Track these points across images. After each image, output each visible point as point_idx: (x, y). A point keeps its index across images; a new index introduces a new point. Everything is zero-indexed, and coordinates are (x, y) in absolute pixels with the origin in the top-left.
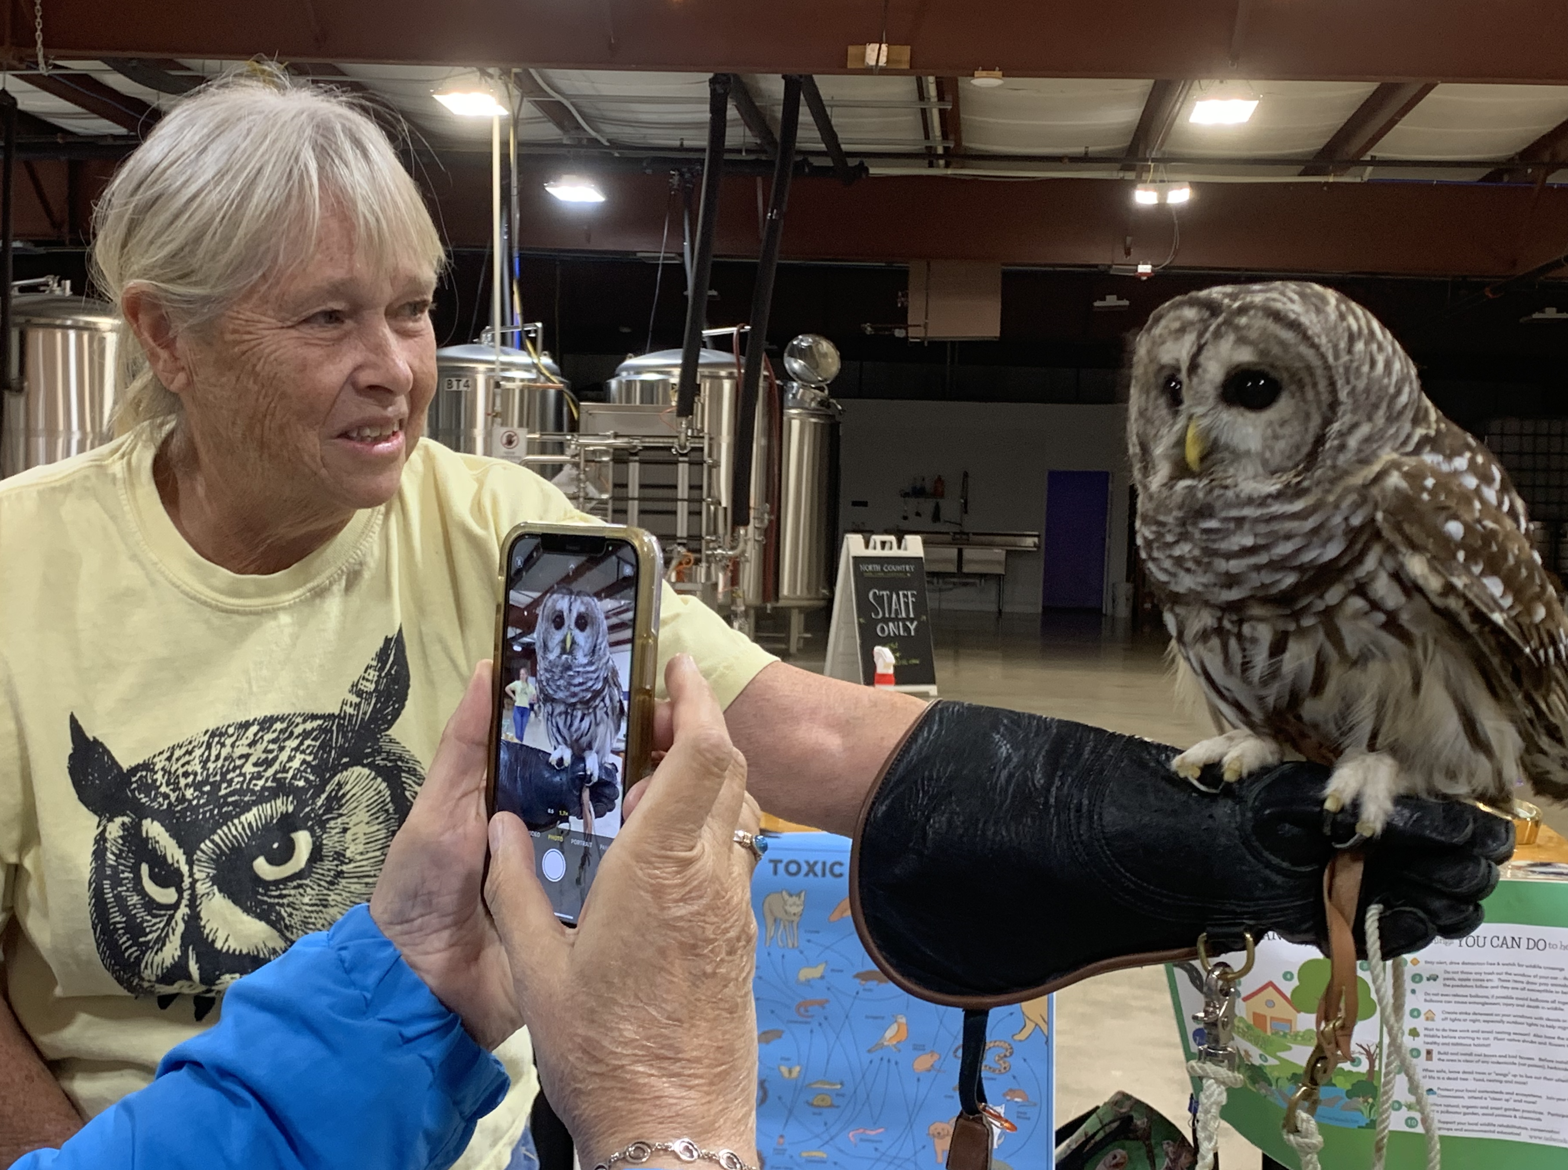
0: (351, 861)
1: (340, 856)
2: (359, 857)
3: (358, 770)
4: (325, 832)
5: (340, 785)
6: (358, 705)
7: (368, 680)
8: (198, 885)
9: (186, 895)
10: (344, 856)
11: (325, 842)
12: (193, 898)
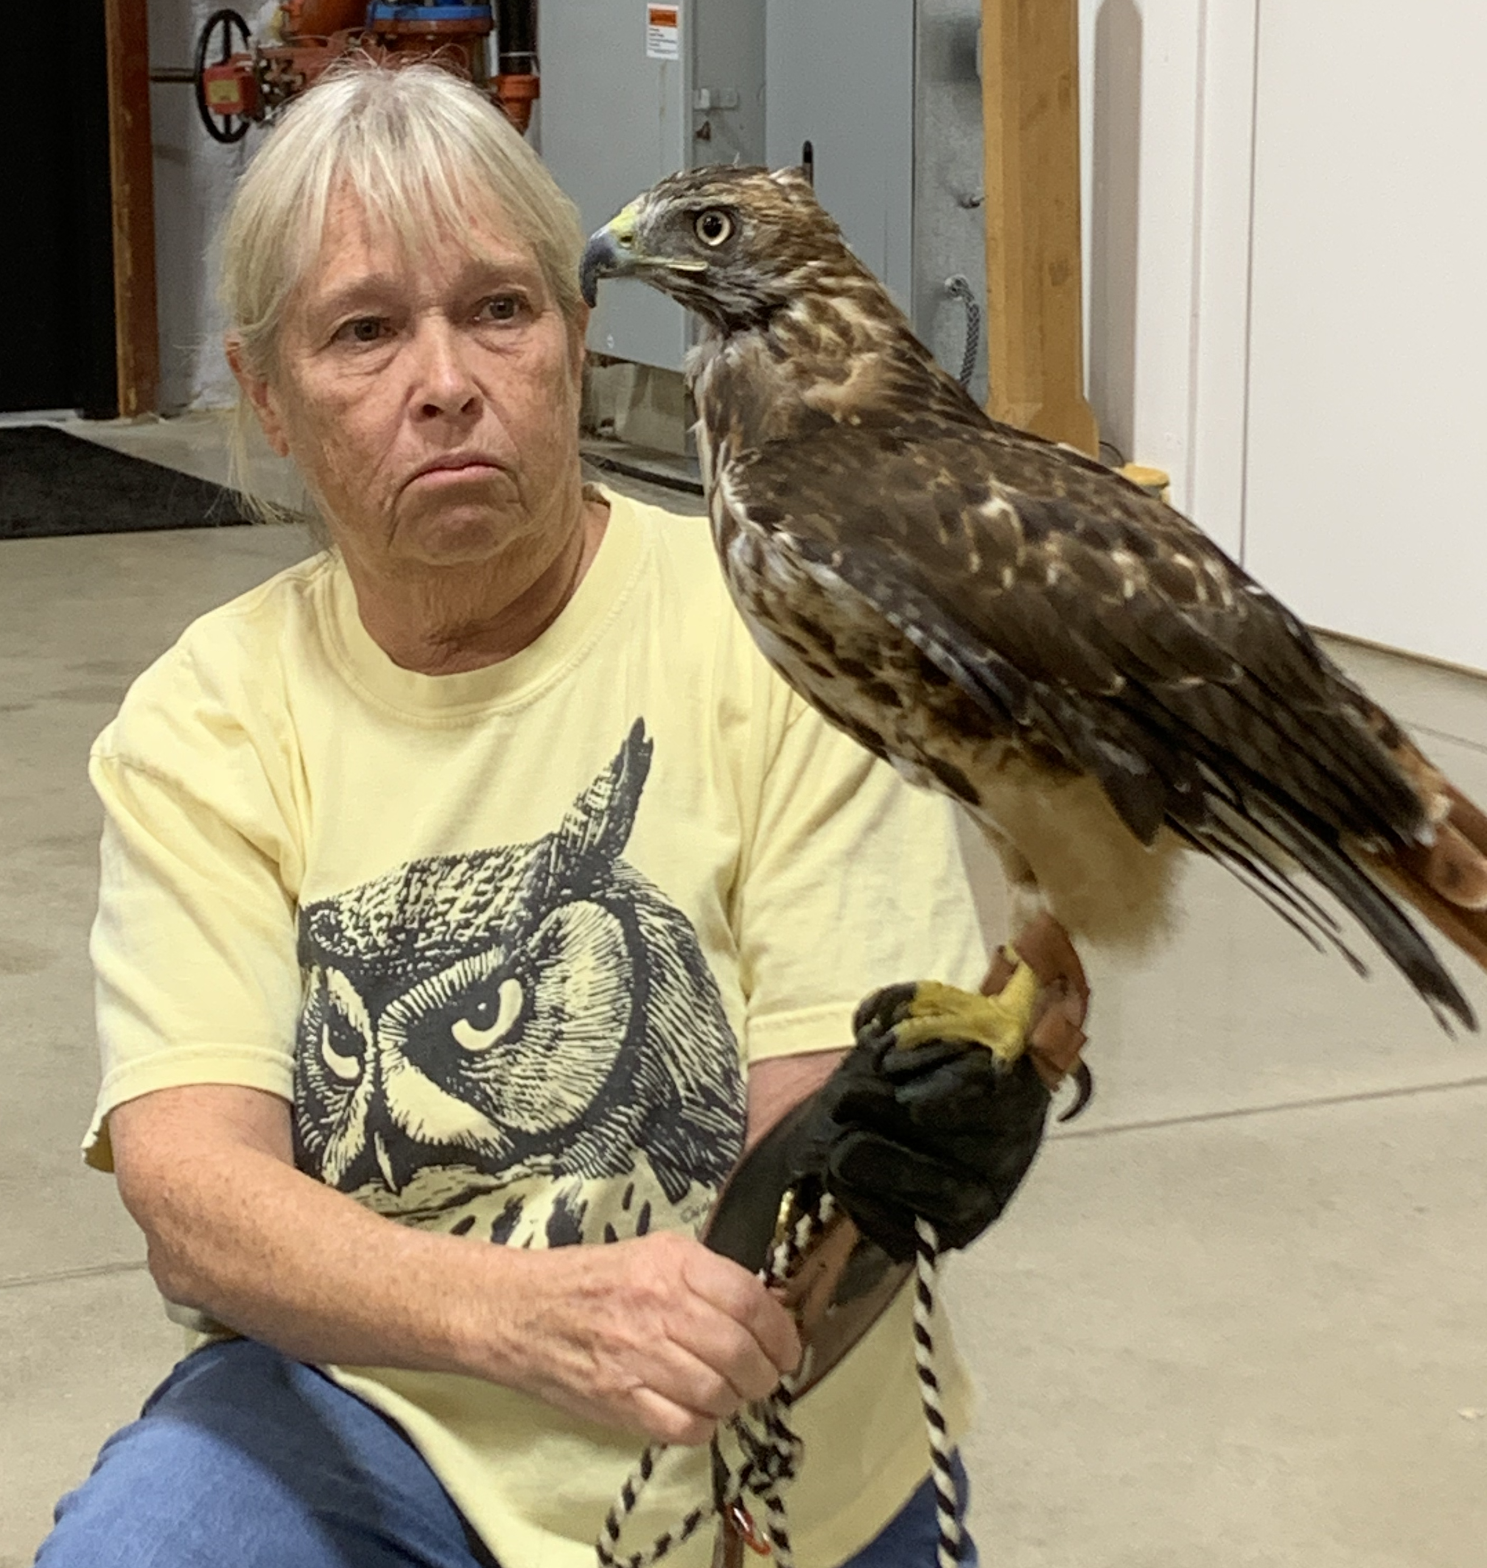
0: (572, 1017)
1: (557, 1013)
2: (582, 1013)
3: (583, 905)
4: (540, 983)
5: (559, 924)
6: (585, 825)
7: (598, 795)
8: (384, 1057)
9: (369, 1068)
10: (562, 1011)
11: (538, 994)
12: (378, 1072)
